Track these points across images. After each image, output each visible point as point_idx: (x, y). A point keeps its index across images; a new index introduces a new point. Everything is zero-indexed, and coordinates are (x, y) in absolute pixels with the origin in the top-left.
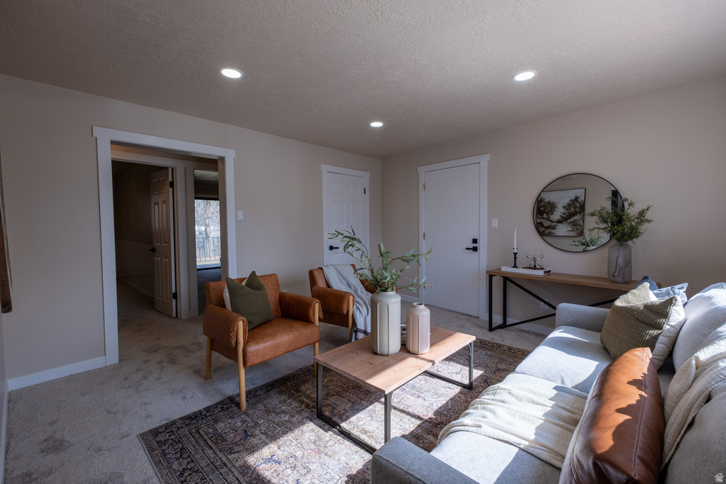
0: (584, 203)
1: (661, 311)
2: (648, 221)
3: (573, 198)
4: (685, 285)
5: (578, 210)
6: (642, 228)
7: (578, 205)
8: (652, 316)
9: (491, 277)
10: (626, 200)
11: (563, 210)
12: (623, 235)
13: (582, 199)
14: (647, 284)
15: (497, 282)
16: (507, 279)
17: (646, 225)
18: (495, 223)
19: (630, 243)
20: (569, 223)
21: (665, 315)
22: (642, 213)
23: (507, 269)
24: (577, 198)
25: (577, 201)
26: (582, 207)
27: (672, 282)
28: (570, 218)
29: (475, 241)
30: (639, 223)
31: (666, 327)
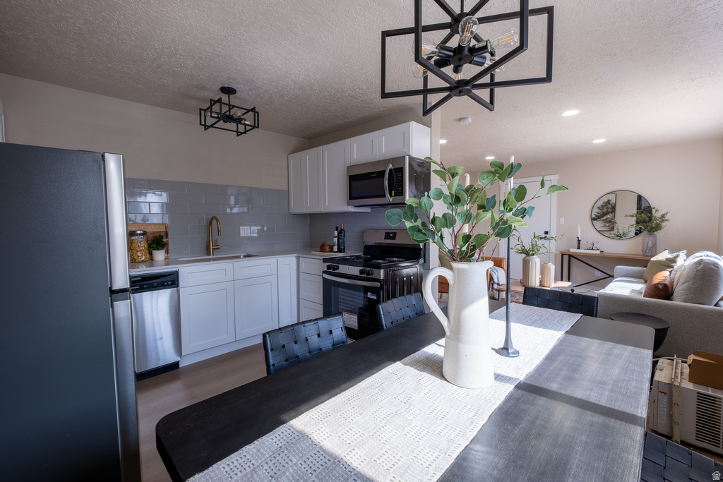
0: (615, 205)
1: (673, 260)
2: (667, 220)
3: (606, 201)
4: (686, 251)
5: (610, 210)
6: (663, 224)
7: (610, 206)
8: (669, 263)
9: (563, 255)
10: (654, 208)
11: (597, 211)
12: (652, 228)
13: (613, 201)
14: (667, 251)
15: (566, 258)
16: (570, 256)
17: (666, 222)
18: (562, 221)
19: (656, 233)
20: (602, 221)
21: (675, 262)
22: (663, 216)
23: (574, 250)
24: (609, 202)
25: (609, 204)
26: (613, 209)
27: (679, 251)
28: (603, 217)
29: (546, 233)
30: (661, 222)
31: (675, 267)
